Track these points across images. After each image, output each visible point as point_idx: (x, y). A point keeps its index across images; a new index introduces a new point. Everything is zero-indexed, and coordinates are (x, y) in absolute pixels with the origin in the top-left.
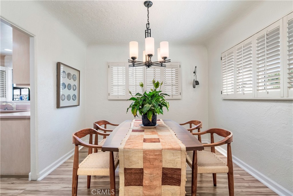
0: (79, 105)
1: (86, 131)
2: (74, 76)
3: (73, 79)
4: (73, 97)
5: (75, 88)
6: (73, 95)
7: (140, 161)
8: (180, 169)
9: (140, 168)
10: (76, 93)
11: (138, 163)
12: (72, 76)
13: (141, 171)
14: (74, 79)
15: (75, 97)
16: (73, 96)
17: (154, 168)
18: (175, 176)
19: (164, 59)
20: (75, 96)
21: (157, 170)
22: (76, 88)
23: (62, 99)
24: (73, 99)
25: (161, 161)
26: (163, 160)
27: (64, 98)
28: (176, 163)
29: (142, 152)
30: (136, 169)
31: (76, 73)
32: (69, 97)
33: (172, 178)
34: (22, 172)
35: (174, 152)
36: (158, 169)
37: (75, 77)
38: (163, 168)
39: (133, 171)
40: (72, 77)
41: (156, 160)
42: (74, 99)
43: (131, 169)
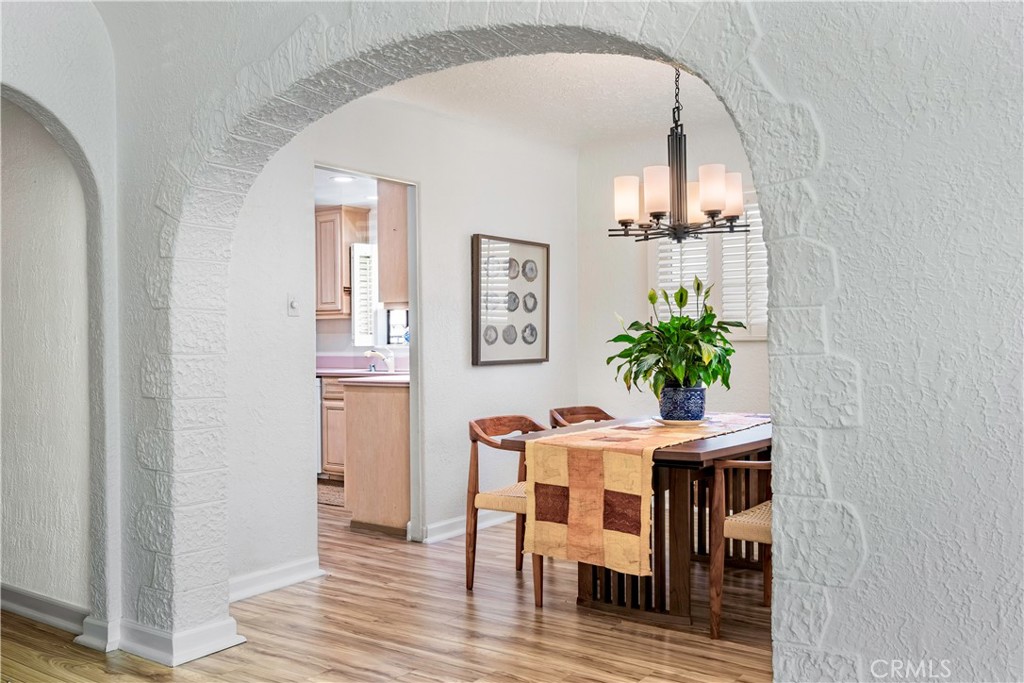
0: (547, 359)
1: (510, 421)
2: (528, 266)
3: (525, 274)
4: (526, 334)
5: (530, 304)
6: (527, 327)
7: (562, 471)
8: (639, 498)
9: (563, 485)
10: (536, 319)
11: (559, 475)
12: (521, 265)
13: (564, 493)
14: (529, 274)
15: (532, 334)
16: (525, 331)
17: (588, 488)
18: (630, 512)
19: (713, 218)
20: (533, 329)
21: (592, 492)
22: (536, 303)
23: (487, 341)
24: (524, 338)
25: (602, 475)
26: (606, 474)
27: (494, 336)
28: (630, 482)
29: (566, 453)
30: (556, 487)
31: (537, 255)
32: (509, 336)
33: (624, 516)
34: (396, 522)
35: (627, 456)
36: (595, 491)
37: (532, 269)
38: (606, 492)
39: (550, 491)
40: (521, 269)
41: (592, 473)
42: (530, 339)
43: (548, 486)
